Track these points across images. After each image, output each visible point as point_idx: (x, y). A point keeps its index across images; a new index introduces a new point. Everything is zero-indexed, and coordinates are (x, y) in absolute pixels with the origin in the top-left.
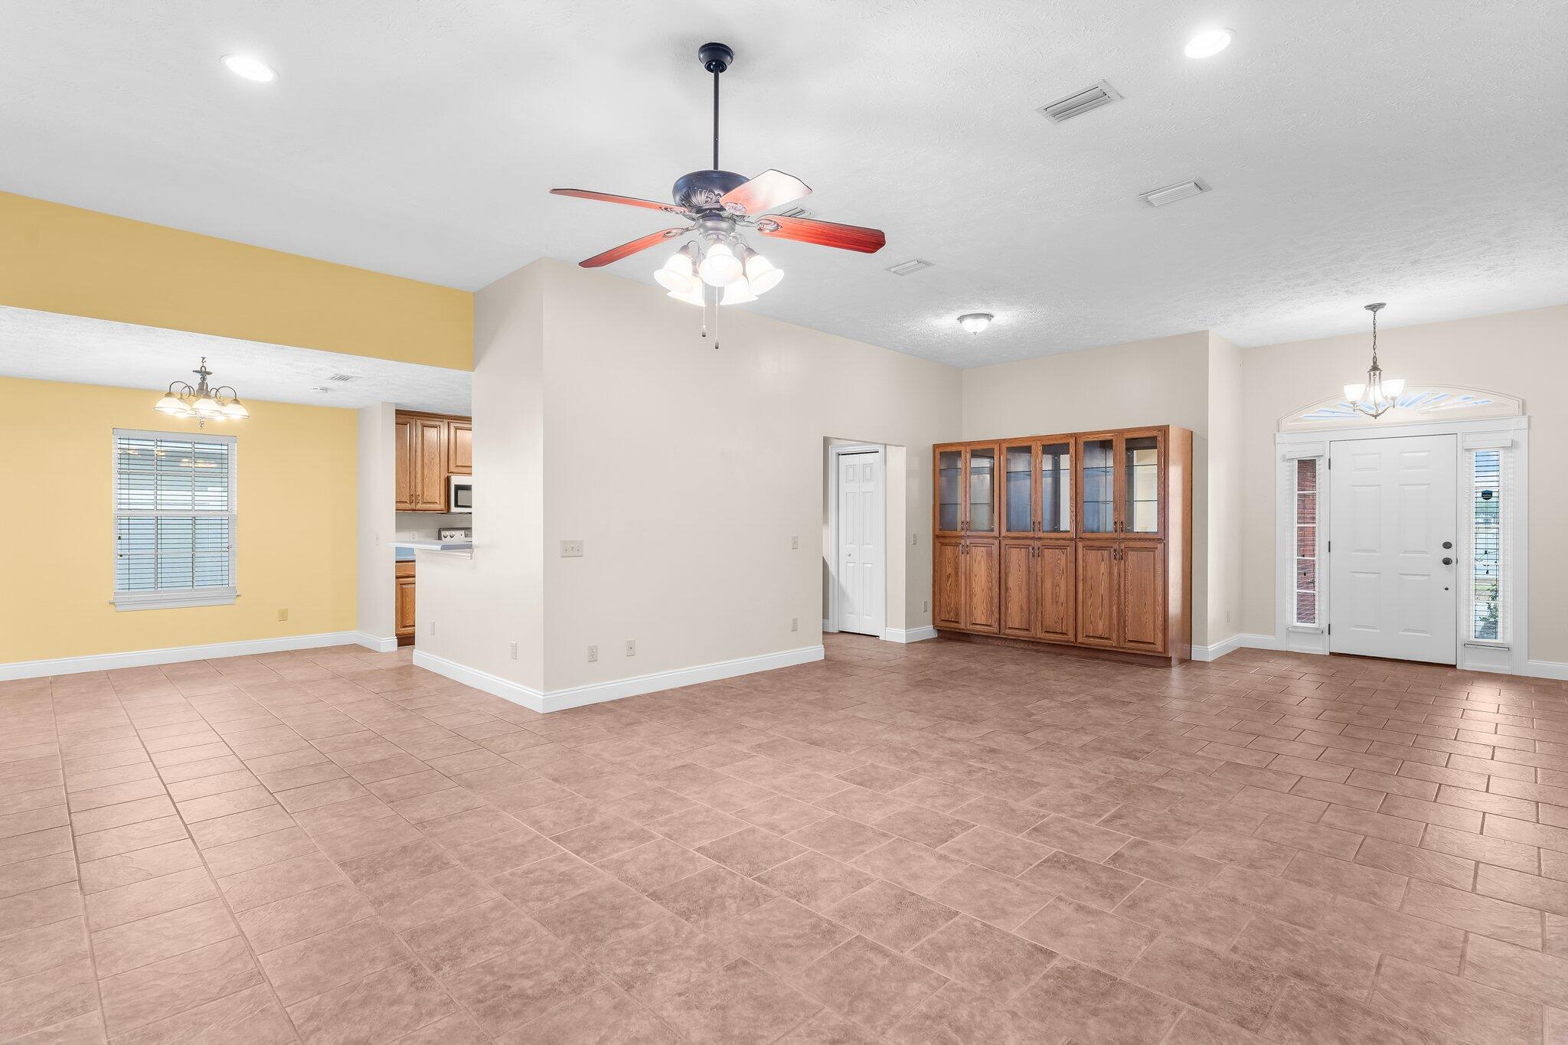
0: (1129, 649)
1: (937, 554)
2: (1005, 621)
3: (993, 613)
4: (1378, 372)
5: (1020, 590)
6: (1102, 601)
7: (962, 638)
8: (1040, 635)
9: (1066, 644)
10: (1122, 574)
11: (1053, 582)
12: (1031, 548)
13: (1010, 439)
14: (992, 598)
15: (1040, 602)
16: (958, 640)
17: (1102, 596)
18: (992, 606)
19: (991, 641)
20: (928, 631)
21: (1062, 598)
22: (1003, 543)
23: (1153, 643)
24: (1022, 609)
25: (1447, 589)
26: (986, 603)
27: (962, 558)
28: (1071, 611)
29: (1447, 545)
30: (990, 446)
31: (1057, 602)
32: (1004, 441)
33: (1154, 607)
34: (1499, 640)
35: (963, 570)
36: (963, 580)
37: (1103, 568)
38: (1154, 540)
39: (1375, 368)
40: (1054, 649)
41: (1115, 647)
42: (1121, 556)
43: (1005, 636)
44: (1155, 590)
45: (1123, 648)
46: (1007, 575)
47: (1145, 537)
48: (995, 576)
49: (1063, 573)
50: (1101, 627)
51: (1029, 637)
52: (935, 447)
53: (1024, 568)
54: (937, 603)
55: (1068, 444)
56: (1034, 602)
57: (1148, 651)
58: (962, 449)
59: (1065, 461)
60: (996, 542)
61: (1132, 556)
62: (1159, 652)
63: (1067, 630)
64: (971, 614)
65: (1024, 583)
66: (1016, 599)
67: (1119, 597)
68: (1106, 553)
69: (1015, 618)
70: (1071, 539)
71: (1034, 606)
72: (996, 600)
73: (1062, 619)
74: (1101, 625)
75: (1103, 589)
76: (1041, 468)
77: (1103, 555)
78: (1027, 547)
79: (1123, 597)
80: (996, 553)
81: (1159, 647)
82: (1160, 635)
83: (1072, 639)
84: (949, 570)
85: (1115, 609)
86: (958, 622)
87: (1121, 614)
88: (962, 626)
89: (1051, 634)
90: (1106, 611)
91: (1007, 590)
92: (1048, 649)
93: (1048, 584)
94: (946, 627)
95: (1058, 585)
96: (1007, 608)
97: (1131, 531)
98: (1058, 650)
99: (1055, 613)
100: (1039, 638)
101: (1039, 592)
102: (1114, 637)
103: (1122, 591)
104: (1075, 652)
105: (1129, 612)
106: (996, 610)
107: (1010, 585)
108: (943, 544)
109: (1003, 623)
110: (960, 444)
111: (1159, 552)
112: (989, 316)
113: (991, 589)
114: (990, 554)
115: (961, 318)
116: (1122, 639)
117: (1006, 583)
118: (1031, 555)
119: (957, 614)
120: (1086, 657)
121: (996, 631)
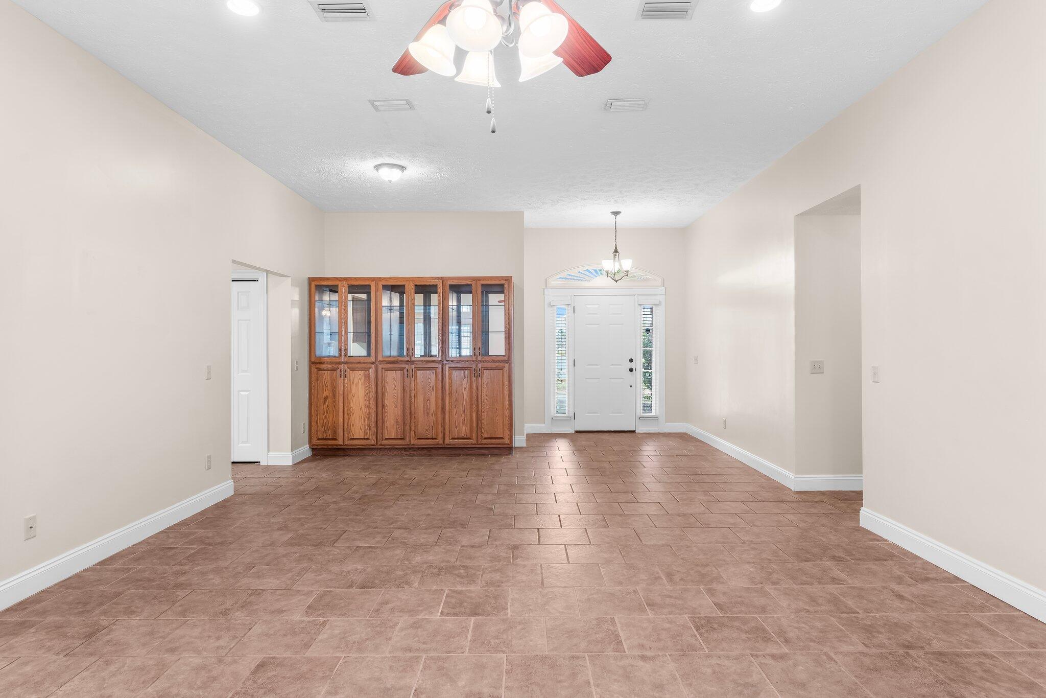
0: (485, 444)
1: (314, 379)
2: (382, 434)
3: (370, 428)
4: (617, 254)
5: (396, 406)
6: (465, 410)
7: (338, 453)
8: (414, 441)
9: (436, 446)
10: (479, 388)
11: (424, 398)
12: (405, 370)
13: (385, 278)
14: (369, 415)
15: (413, 414)
16: (335, 456)
17: (464, 405)
18: (369, 422)
19: (366, 452)
20: (305, 451)
21: (433, 409)
22: (380, 367)
23: (502, 438)
24: (397, 422)
25: (631, 386)
26: (364, 419)
27: (340, 382)
28: (440, 419)
29: (631, 361)
30: (367, 283)
31: (428, 414)
32: (380, 279)
33: (503, 412)
34: (653, 414)
35: (341, 392)
36: (341, 402)
37: (465, 383)
38: (502, 361)
39: (616, 251)
40: (424, 452)
41: (474, 444)
42: (477, 374)
43: (380, 447)
44: (504, 398)
45: (482, 444)
46: (383, 394)
47: (497, 359)
48: (373, 395)
49: (433, 389)
50: (464, 430)
51: (405, 445)
52: (311, 280)
53: (399, 388)
54: (314, 424)
55: (436, 286)
56: (408, 415)
57: (499, 444)
58: (339, 283)
59: (434, 298)
60: (373, 366)
61: (487, 374)
62: (506, 444)
63: (437, 435)
64: (350, 431)
65: (399, 401)
66: (392, 414)
67: (477, 406)
68: (467, 372)
69: (391, 429)
70: (439, 362)
71: (408, 418)
72: (373, 416)
73: (432, 427)
74: (464, 428)
75: (465, 400)
76: (414, 304)
77: (464, 374)
78: (402, 369)
79: (480, 405)
80: (373, 376)
81: (506, 441)
82: (507, 431)
83: (441, 442)
84: (326, 393)
85: (474, 415)
86: (335, 439)
87: (479, 419)
88: (340, 442)
89: (422, 441)
90: (468, 416)
91: (383, 406)
92: (419, 452)
93: (420, 399)
94: (324, 445)
95: (429, 400)
96: (383, 422)
97: (487, 354)
98: (428, 452)
99: (424, 423)
100: (413, 445)
101: (413, 405)
102: (474, 436)
103: (480, 401)
104: (440, 452)
105: (485, 417)
106: (373, 425)
107: (387, 402)
108: (319, 369)
109: (380, 436)
110: (337, 279)
111: (506, 370)
112: (402, 168)
113: (369, 407)
114: (368, 377)
115: (377, 167)
116: (479, 437)
117: (383, 401)
118: (406, 375)
119: (335, 432)
120: (451, 455)
121: (373, 443)
